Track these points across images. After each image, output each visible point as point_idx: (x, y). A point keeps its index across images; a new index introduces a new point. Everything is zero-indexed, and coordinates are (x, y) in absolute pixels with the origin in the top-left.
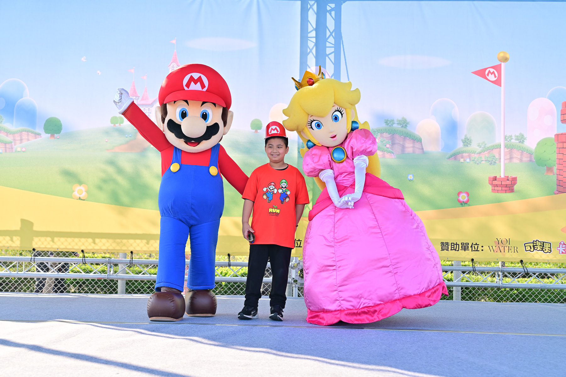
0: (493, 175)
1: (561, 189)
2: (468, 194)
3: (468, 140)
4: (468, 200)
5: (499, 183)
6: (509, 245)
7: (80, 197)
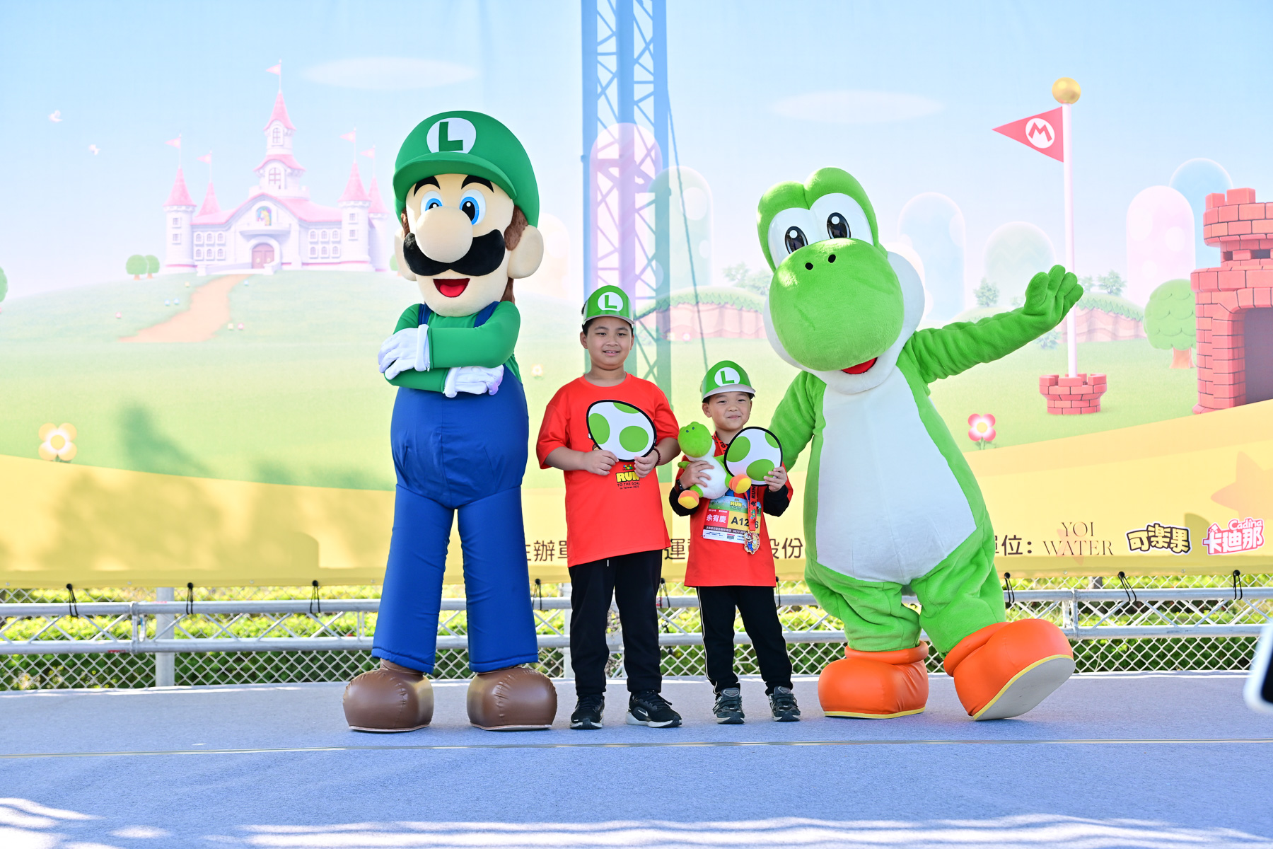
0: (1049, 373)
1: (1210, 401)
2: (992, 419)
3: (988, 290)
4: (993, 435)
5: (1065, 391)
6: (1090, 538)
7: (58, 457)
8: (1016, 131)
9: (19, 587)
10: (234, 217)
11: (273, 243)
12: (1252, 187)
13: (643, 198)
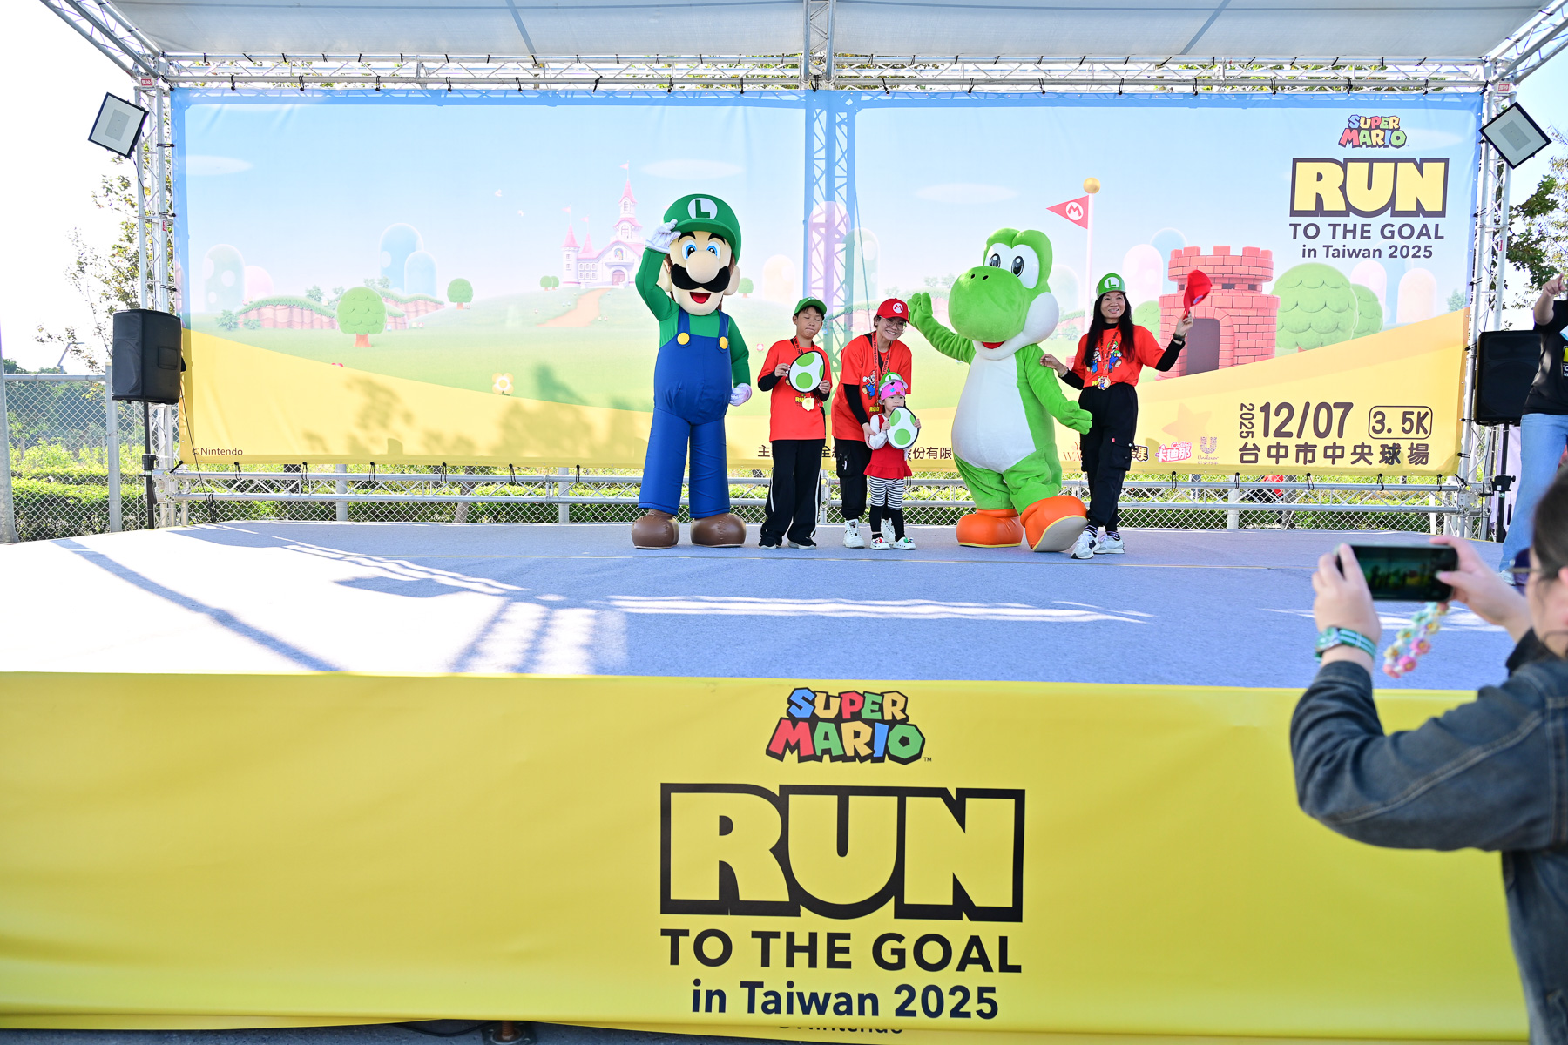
7: (503, 392)
8: (1061, 210)
9: (482, 465)
10: (602, 254)
11: (624, 269)
12: (1199, 246)
13: (839, 247)
